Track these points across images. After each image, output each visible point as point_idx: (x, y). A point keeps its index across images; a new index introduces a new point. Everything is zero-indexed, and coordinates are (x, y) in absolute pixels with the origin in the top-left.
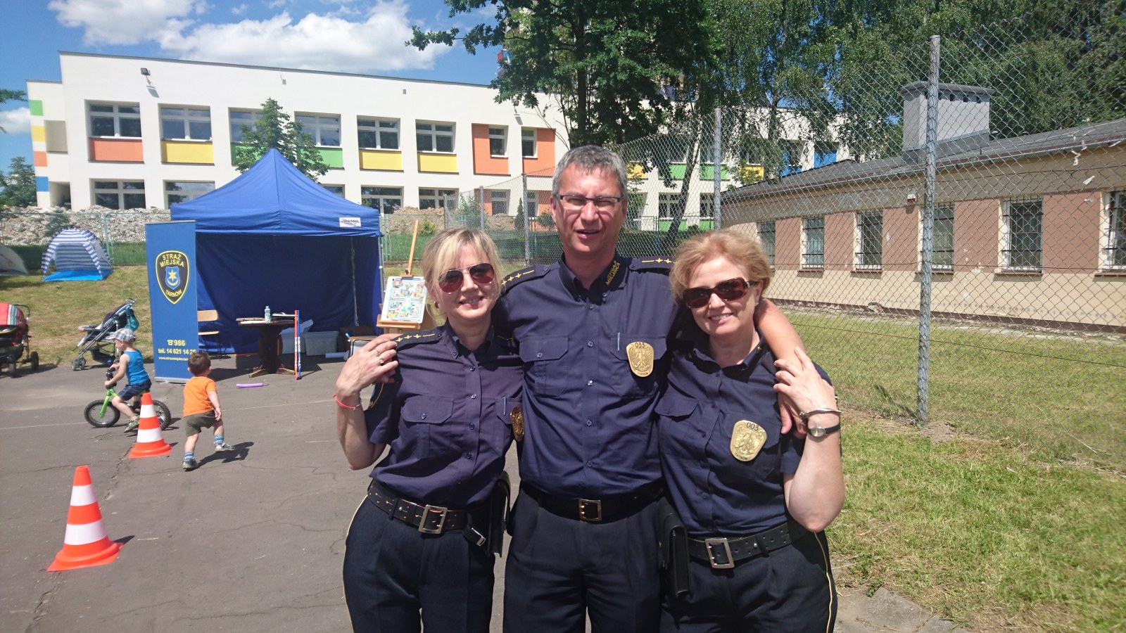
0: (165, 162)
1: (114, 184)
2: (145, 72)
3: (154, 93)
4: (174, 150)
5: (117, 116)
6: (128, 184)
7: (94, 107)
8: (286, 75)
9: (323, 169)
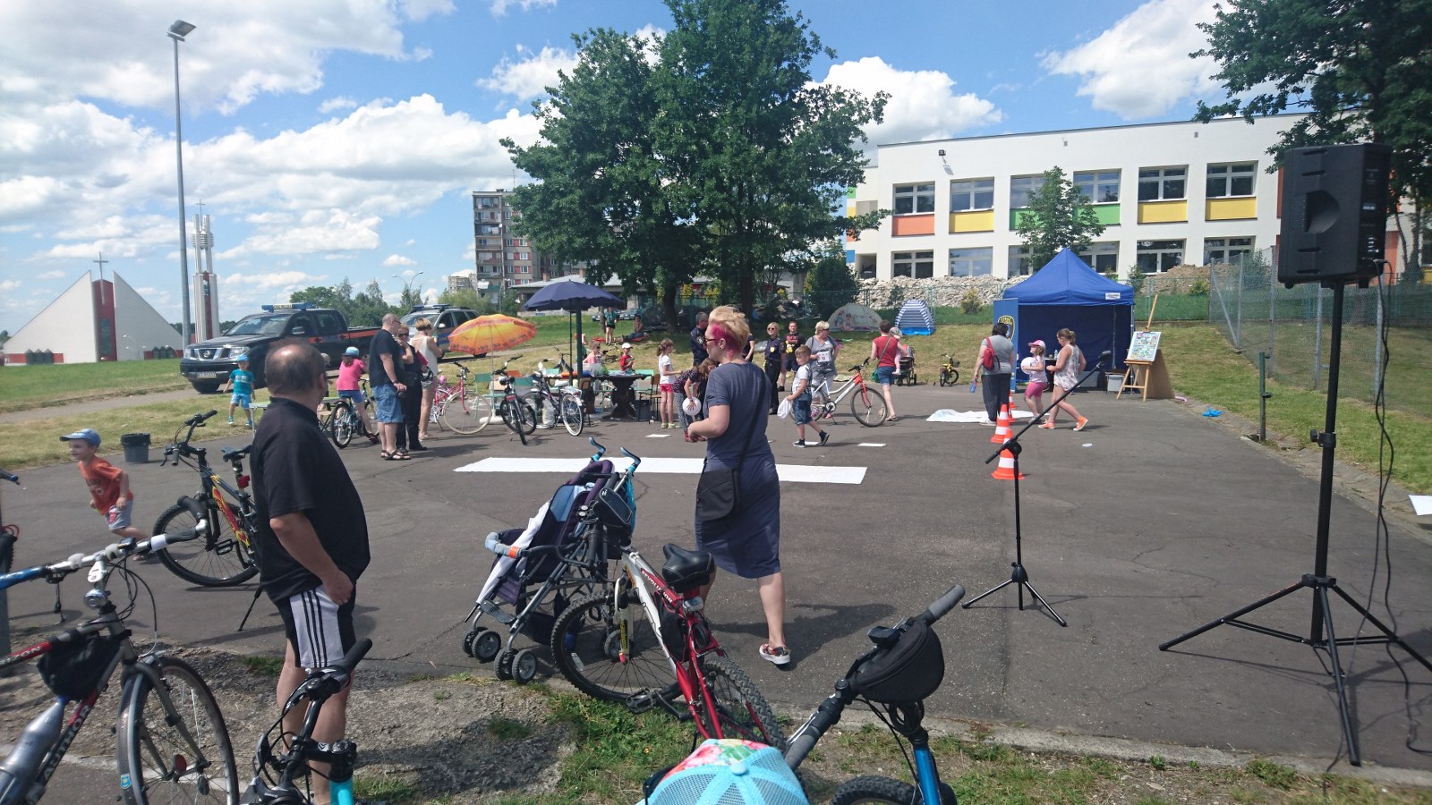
0: (952, 232)
1: (906, 255)
2: (942, 153)
3: (949, 171)
4: (962, 221)
5: (915, 195)
6: (920, 254)
7: (899, 189)
8: (1068, 136)
9: (1099, 230)
